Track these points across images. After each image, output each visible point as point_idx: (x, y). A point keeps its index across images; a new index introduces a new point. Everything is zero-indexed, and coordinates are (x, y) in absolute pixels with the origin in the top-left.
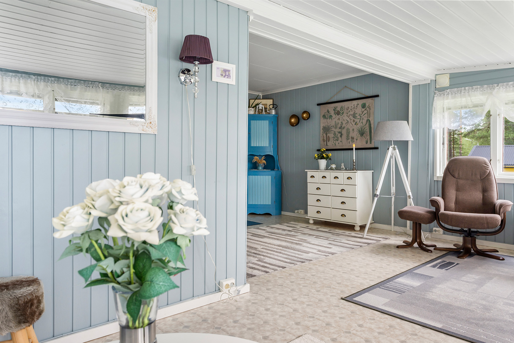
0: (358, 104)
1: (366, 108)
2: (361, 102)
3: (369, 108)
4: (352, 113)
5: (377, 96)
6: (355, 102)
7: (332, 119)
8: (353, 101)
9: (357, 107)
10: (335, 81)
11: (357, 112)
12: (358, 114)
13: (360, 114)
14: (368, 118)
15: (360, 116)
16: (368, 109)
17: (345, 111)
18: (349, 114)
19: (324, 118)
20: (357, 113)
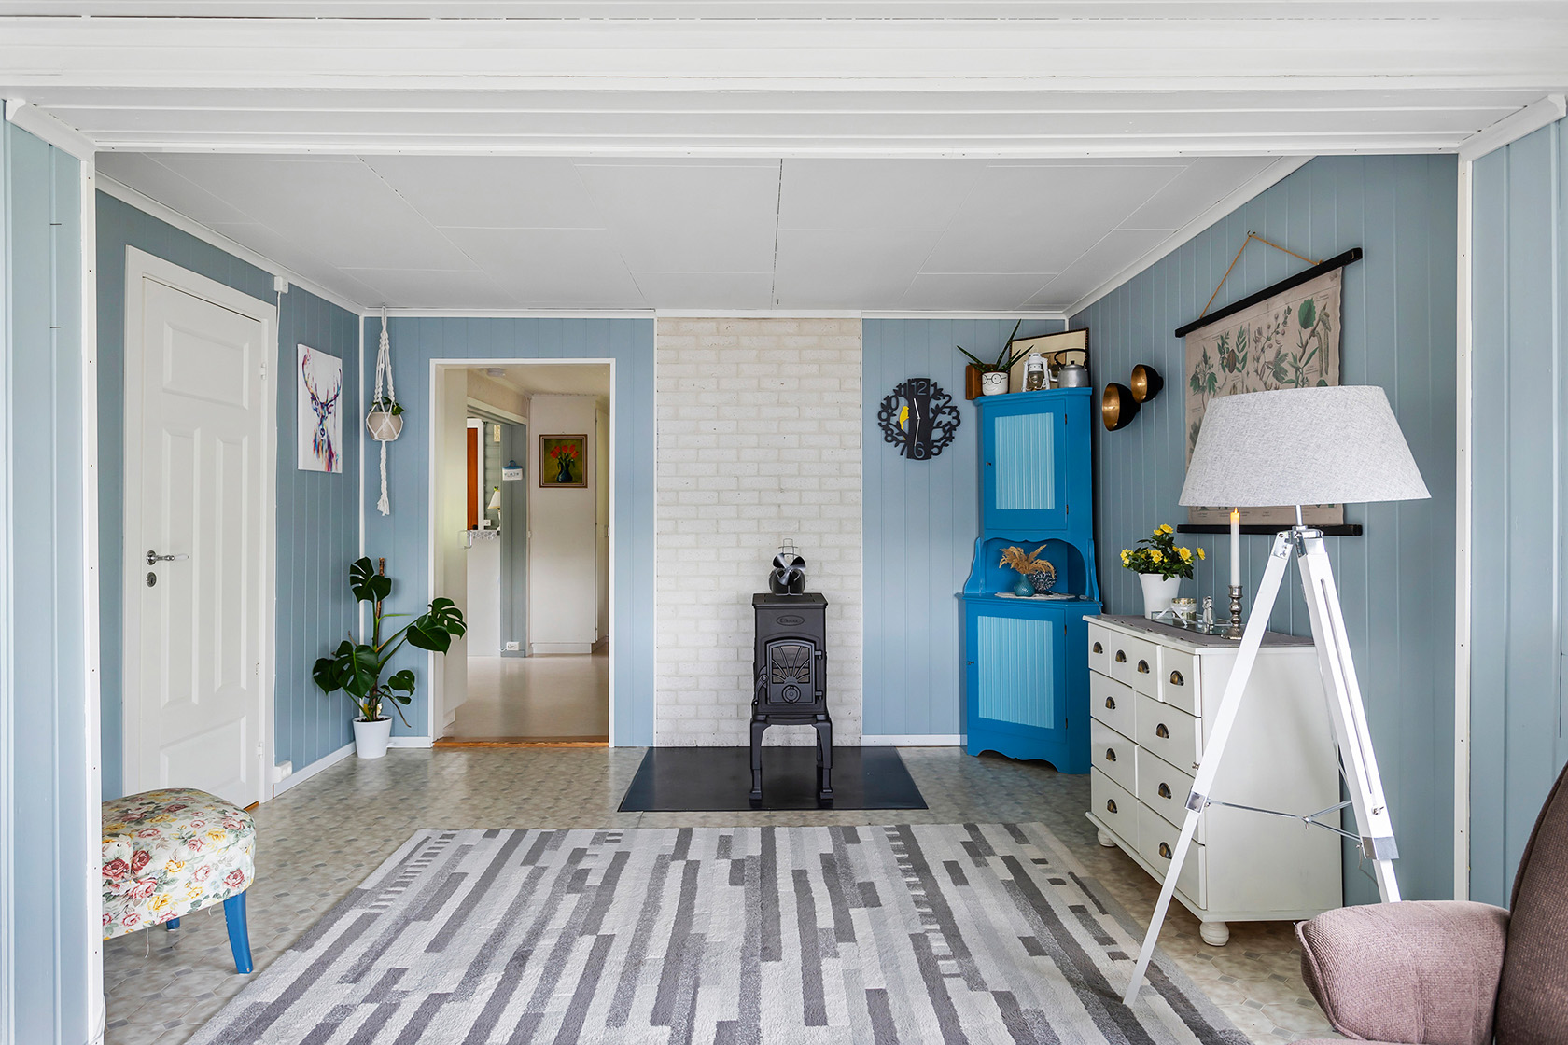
0: (1289, 310)
1: (1315, 323)
2: (1294, 298)
3: (1324, 324)
4: (1269, 355)
5: (1355, 255)
6: (1279, 303)
7: (1215, 391)
8: (1274, 299)
9: (1285, 323)
10: (1225, 218)
11: (1285, 352)
12: (1290, 358)
13: (1295, 360)
14: (1321, 375)
15: (1298, 369)
16: (1320, 328)
17: (1252, 350)
18: (1262, 361)
19: (1194, 389)
20: (1286, 355)
